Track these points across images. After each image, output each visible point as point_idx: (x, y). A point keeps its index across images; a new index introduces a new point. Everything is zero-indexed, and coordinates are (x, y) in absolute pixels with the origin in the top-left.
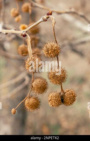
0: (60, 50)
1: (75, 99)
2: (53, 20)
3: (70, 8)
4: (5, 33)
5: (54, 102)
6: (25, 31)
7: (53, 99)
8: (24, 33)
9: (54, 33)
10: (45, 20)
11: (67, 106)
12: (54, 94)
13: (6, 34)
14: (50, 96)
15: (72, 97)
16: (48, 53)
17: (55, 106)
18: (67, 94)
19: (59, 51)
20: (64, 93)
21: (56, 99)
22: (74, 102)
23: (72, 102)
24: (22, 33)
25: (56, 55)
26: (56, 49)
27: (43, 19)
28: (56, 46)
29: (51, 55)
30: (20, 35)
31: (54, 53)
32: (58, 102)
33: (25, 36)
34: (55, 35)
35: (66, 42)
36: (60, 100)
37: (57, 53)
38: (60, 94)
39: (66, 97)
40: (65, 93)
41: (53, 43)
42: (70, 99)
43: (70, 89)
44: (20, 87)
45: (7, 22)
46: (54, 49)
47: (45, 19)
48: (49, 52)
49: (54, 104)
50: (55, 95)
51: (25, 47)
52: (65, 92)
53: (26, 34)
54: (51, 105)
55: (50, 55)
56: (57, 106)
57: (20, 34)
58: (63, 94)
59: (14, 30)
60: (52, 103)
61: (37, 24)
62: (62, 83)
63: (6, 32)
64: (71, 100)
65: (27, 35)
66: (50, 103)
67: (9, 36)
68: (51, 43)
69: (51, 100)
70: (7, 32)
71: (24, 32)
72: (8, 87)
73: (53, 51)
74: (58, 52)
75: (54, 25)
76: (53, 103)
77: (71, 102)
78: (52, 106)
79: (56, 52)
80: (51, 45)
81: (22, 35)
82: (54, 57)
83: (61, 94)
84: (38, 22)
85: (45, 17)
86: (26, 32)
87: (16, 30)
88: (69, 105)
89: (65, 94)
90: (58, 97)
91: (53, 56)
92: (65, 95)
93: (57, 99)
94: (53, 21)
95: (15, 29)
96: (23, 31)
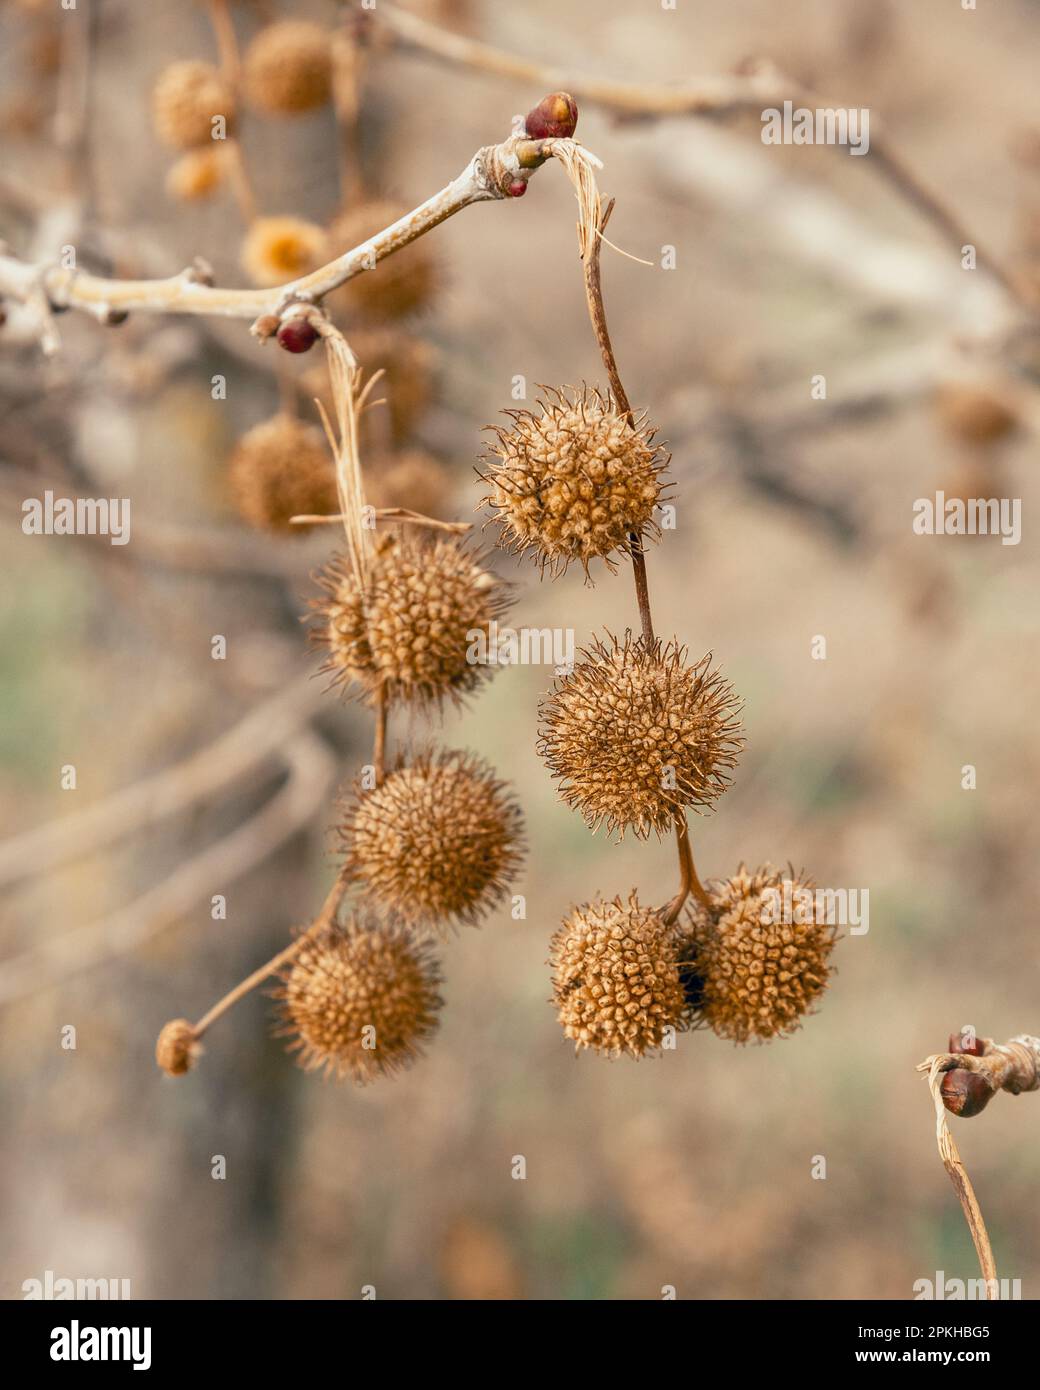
0: (661, 478)
1: (820, 972)
2: (591, 181)
3: (744, 68)
4: (101, 310)
5: (614, 1004)
6: (307, 294)
7: (598, 976)
8: (290, 316)
9: (600, 316)
10: (508, 188)
11: (742, 1038)
12: (613, 923)
13: (118, 318)
14: (574, 939)
15: (791, 950)
16: (540, 515)
17: (624, 1045)
18: (742, 919)
19: (648, 492)
20: (716, 913)
21: (630, 969)
22: (817, 1003)
23: (791, 1001)
24: (272, 310)
25: (615, 532)
26: (614, 466)
27: (490, 176)
28: (613, 442)
29: (565, 531)
30: (254, 329)
31: (597, 512)
32: (646, 1000)
33: (303, 339)
34: (603, 329)
35: (691, 405)
36: (673, 977)
37: (625, 507)
38: (671, 921)
39: (733, 949)
40: (725, 909)
41: (593, 415)
42: (772, 965)
43: (773, 875)
44: (235, 853)
45: (112, 204)
46: (594, 466)
47: (509, 176)
48: (554, 501)
49: (608, 1025)
50: (616, 932)
51: (302, 448)
52: (717, 901)
53: (317, 320)
54: (584, 1035)
55: (556, 533)
56: (641, 1041)
57: (251, 321)
58: (701, 919)
59: (193, 280)
60: (590, 1007)
61: (429, 227)
62: (686, 809)
63: (111, 301)
64: (778, 983)
65: (329, 330)
66: (568, 1015)
67: (136, 345)
68: (573, 417)
69: (577, 982)
70: (122, 306)
71: (292, 300)
72: (116, 844)
73: (586, 490)
74: (645, 503)
75: (592, 231)
76: (598, 1009)
77: (782, 1003)
78: (595, 1039)
79: (616, 500)
80: (572, 436)
81: (273, 333)
82: (605, 551)
83: (682, 917)
84: (435, 203)
85: (508, 155)
86: (318, 300)
87: (209, 282)
88: (765, 1032)
89: (725, 921)
90: (653, 946)
91: (588, 547)
92: (722, 927)
93: (640, 973)
94: (591, 196)
95: (207, 269)
96: (289, 289)
